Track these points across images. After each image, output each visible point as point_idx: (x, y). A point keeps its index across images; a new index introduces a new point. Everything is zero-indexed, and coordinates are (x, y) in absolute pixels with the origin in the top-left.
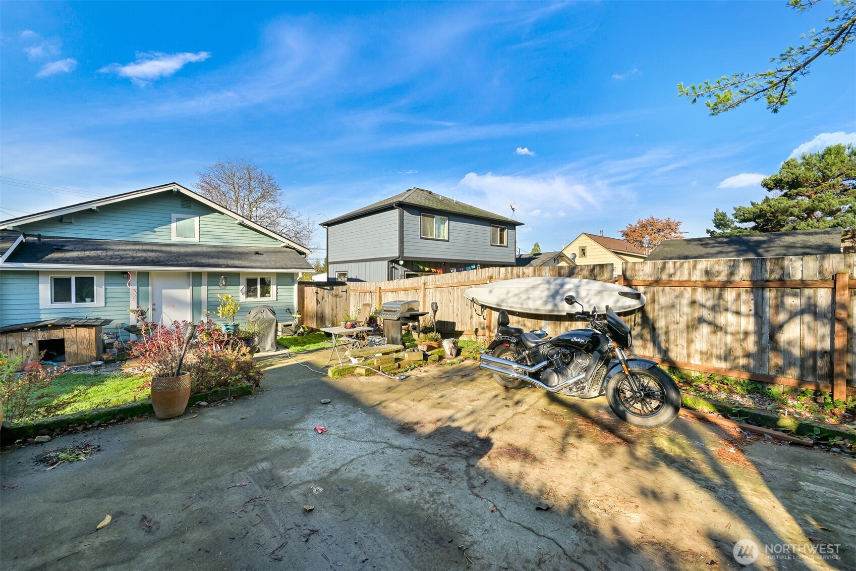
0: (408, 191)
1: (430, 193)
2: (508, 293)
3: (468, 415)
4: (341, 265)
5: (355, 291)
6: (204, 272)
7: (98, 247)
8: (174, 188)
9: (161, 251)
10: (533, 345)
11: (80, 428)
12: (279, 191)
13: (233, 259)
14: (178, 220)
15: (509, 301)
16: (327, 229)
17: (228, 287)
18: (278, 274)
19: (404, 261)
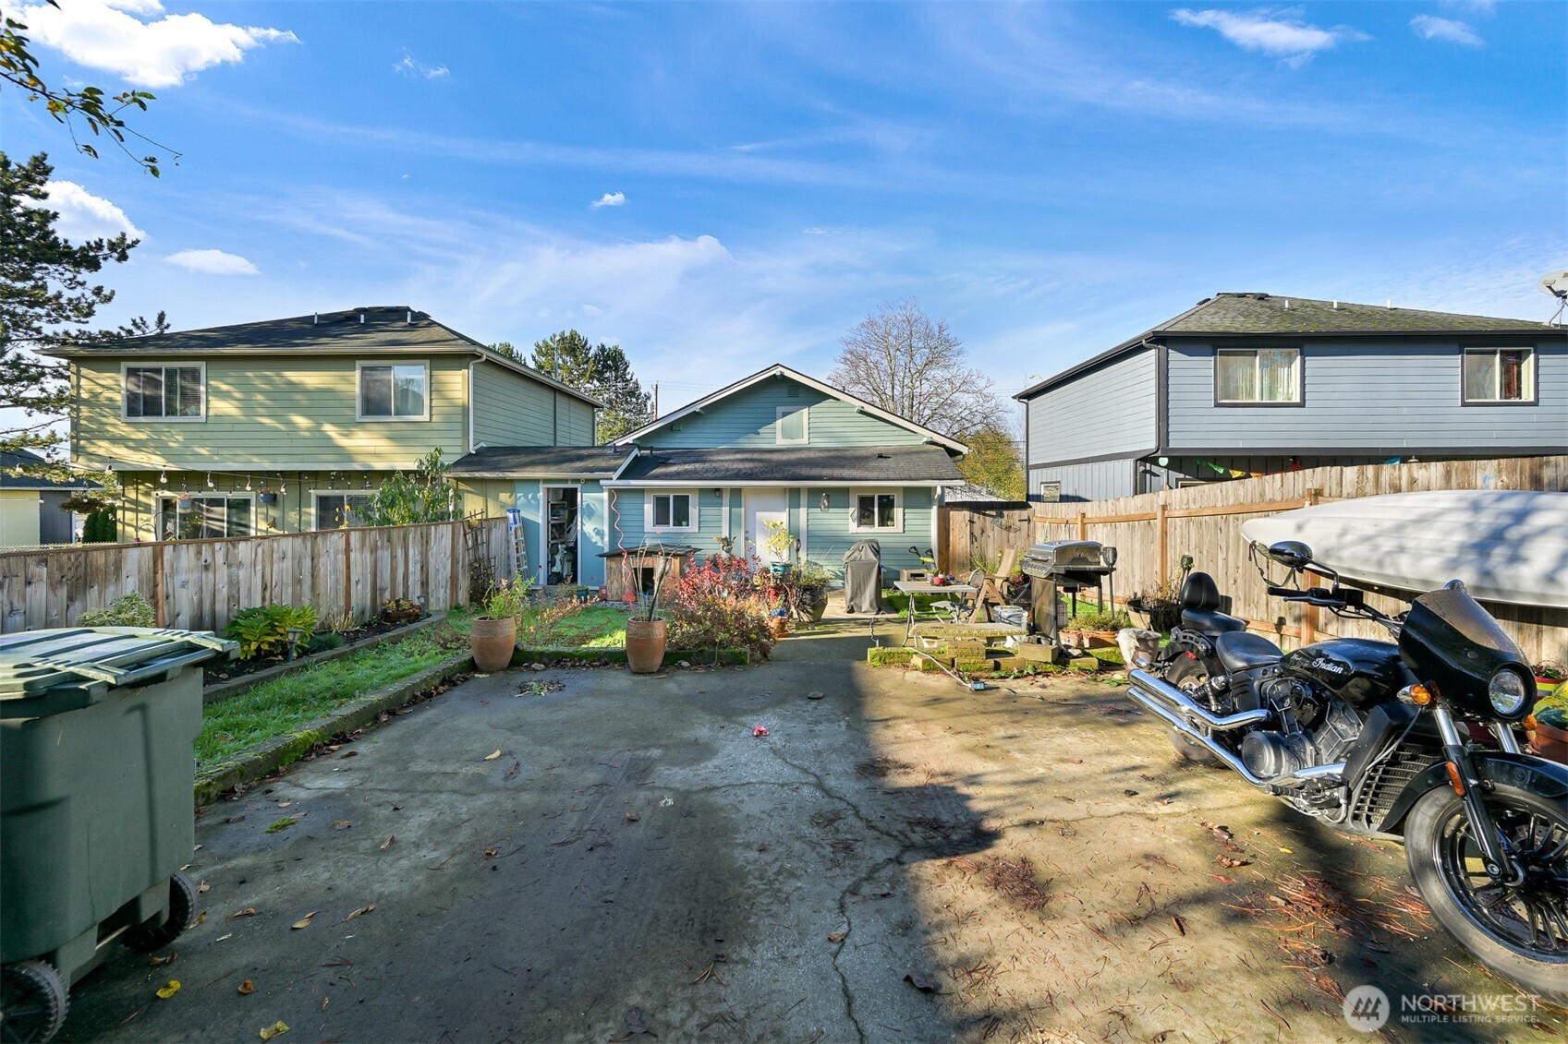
0: (1201, 304)
1: (1262, 297)
2: (1343, 533)
3: (1015, 783)
4: (1049, 470)
5: (1043, 519)
6: (804, 488)
7: (700, 459)
8: (777, 371)
9: (760, 461)
10: (1240, 664)
11: (569, 664)
12: (956, 348)
13: (843, 467)
14: (785, 414)
15: (1345, 553)
16: (1027, 404)
17: (831, 510)
18: (906, 489)
19: (1169, 458)
